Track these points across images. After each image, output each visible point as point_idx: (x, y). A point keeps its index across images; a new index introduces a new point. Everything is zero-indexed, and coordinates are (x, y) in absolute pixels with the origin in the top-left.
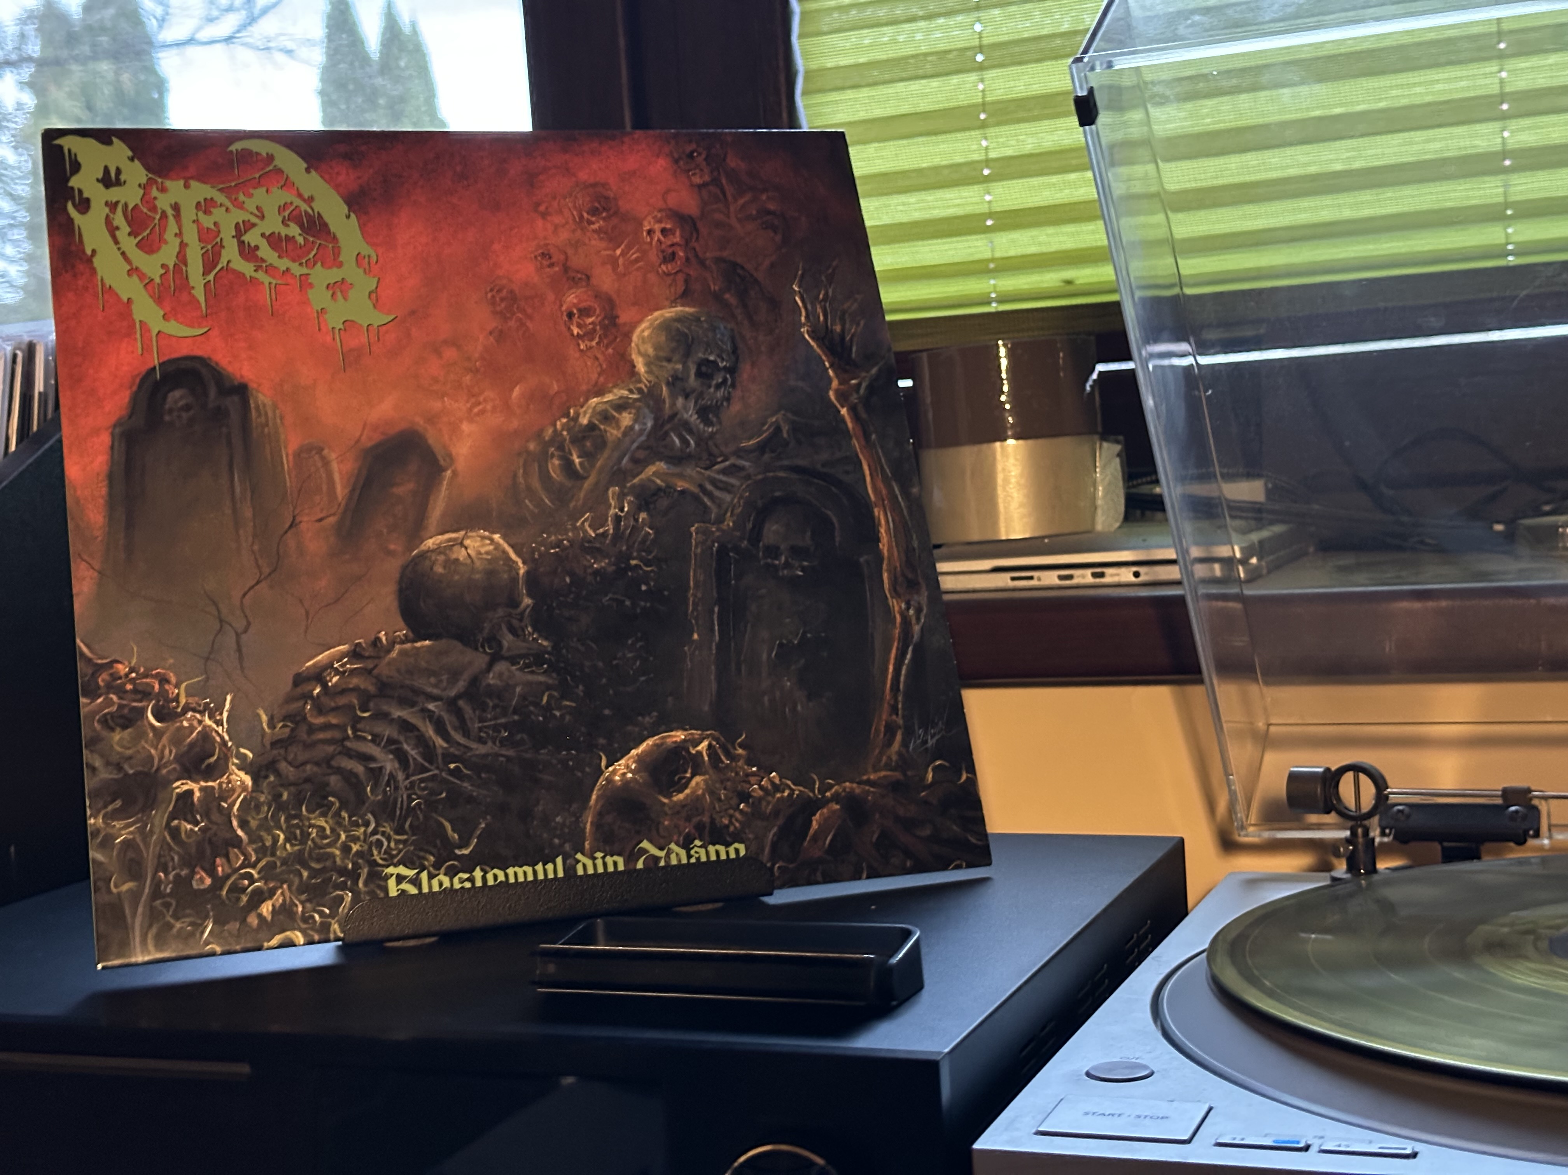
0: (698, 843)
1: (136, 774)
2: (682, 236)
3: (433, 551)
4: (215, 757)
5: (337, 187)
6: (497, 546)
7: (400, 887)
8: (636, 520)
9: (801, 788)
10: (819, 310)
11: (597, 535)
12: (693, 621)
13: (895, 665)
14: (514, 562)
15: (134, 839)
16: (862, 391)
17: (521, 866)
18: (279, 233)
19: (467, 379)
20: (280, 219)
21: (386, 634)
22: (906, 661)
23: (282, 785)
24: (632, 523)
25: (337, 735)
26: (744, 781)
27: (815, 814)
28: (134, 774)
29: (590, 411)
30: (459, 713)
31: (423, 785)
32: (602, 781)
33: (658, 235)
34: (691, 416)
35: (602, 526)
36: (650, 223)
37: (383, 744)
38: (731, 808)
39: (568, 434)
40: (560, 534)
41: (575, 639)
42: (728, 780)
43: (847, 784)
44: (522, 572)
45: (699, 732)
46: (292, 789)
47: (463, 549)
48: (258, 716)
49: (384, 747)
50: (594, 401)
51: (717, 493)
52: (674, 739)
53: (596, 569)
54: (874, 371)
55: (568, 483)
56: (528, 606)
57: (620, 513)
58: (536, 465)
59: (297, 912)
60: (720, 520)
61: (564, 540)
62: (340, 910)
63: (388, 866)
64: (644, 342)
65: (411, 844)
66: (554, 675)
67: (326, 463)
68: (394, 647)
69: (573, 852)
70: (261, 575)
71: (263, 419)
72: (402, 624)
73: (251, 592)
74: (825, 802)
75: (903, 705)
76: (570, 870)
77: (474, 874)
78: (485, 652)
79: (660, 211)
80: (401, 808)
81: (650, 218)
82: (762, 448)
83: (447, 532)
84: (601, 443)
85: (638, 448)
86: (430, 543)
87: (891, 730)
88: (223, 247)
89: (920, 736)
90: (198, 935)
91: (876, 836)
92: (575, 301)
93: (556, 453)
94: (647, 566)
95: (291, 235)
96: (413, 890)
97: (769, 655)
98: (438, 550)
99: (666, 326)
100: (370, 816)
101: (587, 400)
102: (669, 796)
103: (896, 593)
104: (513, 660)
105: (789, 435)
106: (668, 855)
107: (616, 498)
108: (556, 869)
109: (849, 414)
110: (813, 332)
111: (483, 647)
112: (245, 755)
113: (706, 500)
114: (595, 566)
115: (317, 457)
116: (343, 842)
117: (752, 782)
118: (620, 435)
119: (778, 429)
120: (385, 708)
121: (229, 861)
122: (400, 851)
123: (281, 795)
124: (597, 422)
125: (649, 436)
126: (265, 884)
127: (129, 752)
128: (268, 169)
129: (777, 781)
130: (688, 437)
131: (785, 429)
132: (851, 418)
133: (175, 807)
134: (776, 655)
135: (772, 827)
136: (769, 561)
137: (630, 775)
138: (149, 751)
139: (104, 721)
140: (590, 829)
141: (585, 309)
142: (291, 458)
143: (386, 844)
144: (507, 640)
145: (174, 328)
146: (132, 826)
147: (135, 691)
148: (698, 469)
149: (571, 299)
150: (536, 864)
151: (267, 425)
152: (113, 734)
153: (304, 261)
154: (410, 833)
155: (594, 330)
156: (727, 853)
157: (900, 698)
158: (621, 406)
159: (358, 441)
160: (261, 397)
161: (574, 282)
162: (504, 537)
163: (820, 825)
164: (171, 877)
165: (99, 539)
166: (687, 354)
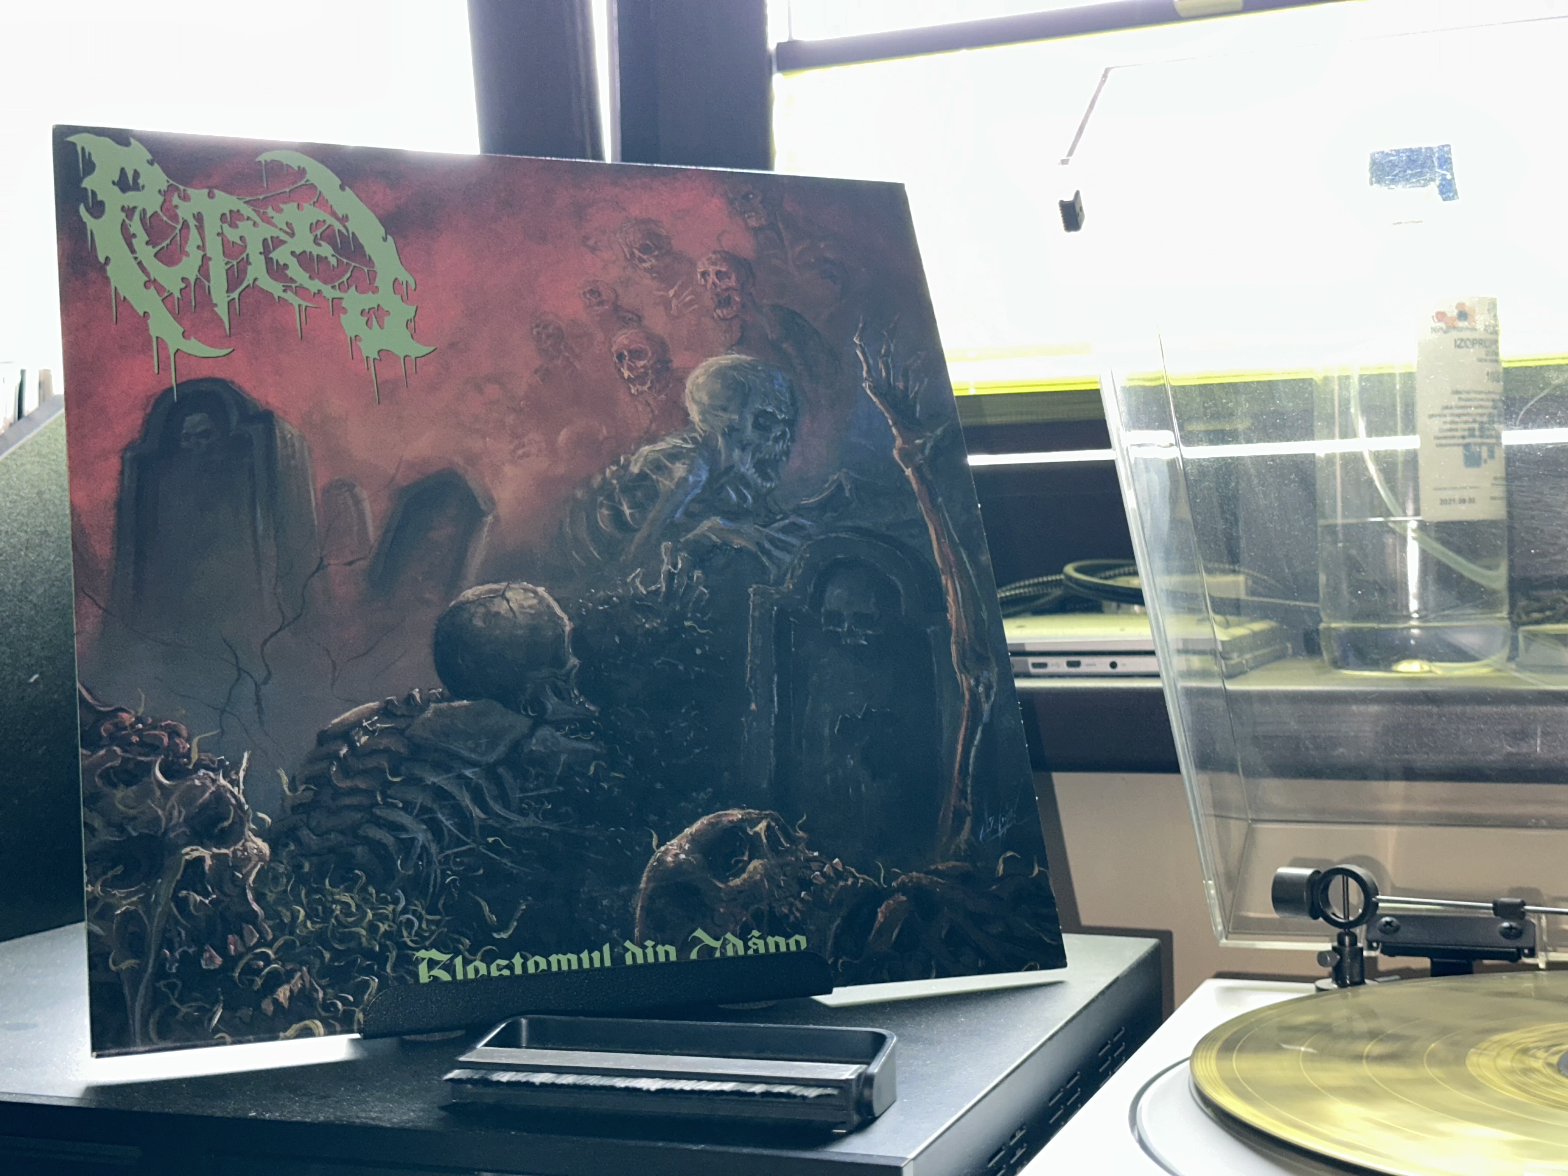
0: (755, 933)
1: (141, 836)
2: (737, 280)
3: (473, 602)
4: (230, 821)
5: (373, 207)
6: (541, 600)
7: (433, 973)
8: (691, 578)
9: (866, 877)
10: (881, 366)
11: (648, 592)
12: (751, 690)
13: (963, 746)
14: (559, 618)
15: (136, 911)
16: (927, 452)
17: (565, 954)
18: (310, 253)
19: (510, 419)
20: (312, 238)
21: (420, 692)
22: (976, 742)
23: (303, 855)
24: (685, 580)
25: (366, 801)
26: (806, 867)
27: (880, 906)
28: (138, 837)
29: (642, 459)
30: (498, 781)
31: (458, 860)
32: (652, 862)
33: (712, 278)
34: (748, 470)
35: (655, 583)
36: (703, 264)
37: (416, 811)
38: (792, 896)
39: (618, 483)
40: (609, 590)
41: (625, 705)
42: (788, 864)
43: (914, 873)
44: (568, 629)
45: (757, 812)
46: (314, 859)
47: (505, 602)
48: (279, 776)
49: (417, 815)
50: (646, 449)
51: (776, 553)
52: (731, 818)
53: (648, 629)
54: (939, 431)
55: (618, 535)
56: (575, 666)
57: (673, 570)
58: (583, 514)
59: (318, 998)
60: (780, 581)
61: (613, 596)
62: (366, 997)
63: (418, 950)
64: (698, 390)
65: (444, 926)
66: (602, 743)
67: (357, 502)
68: (428, 706)
69: (620, 940)
70: (284, 618)
71: (290, 450)
72: (436, 679)
73: (272, 639)
74: (890, 893)
75: (972, 791)
76: (618, 959)
77: (513, 961)
78: (528, 716)
79: (714, 252)
80: (434, 886)
81: (704, 259)
82: (823, 506)
83: (488, 582)
84: (653, 494)
85: (693, 500)
86: (469, 594)
87: (959, 817)
88: (250, 264)
89: (990, 824)
90: (206, 1022)
91: (944, 933)
92: (626, 342)
93: (605, 502)
94: (702, 628)
95: (323, 255)
96: (445, 976)
97: (832, 729)
98: (479, 601)
99: (721, 373)
100: (400, 893)
101: (637, 449)
102: (725, 880)
103: (965, 669)
104: (558, 725)
105: (851, 494)
106: (723, 946)
107: (669, 553)
108: (601, 958)
109: (913, 474)
110: (874, 387)
111: (526, 710)
112: (263, 820)
113: (764, 559)
114: (647, 626)
115: (347, 494)
116: (370, 921)
117: (813, 868)
118: (673, 487)
119: (840, 487)
120: (418, 772)
121: (242, 937)
122: (432, 933)
123: (301, 867)
124: (648, 472)
125: (704, 488)
126: (283, 966)
127: (132, 812)
128: (299, 184)
129: (840, 868)
130: (745, 491)
131: (847, 488)
132: (916, 479)
133: (182, 876)
134: (838, 730)
135: (835, 920)
136: (831, 628)
137: (683, 856)
138: (156, 812)
139: (106, 776)
140: (640, 915)
141: (636, 351)
142: (319, 495)
143: (417, 923)
144: (552, 703)
145: (195, 347)
146: (134, 896)
147: (141, 743)
148: (757, 527)
149: (622, 339)
150: (583, 951)
151: (293, 457)
152: (115, 791)
153: (337, 284)
154: (443, 914)
155: (646, 374)
156: (788, 945)
157: (969, 782)
158: (674, 455)
159: (393, 478)
160: (288, 427)
161: (625, 322)
162: (550, 591)
163: (886, 918)
164: (177, 955)
165: (105, 573)
166: (744, 404)
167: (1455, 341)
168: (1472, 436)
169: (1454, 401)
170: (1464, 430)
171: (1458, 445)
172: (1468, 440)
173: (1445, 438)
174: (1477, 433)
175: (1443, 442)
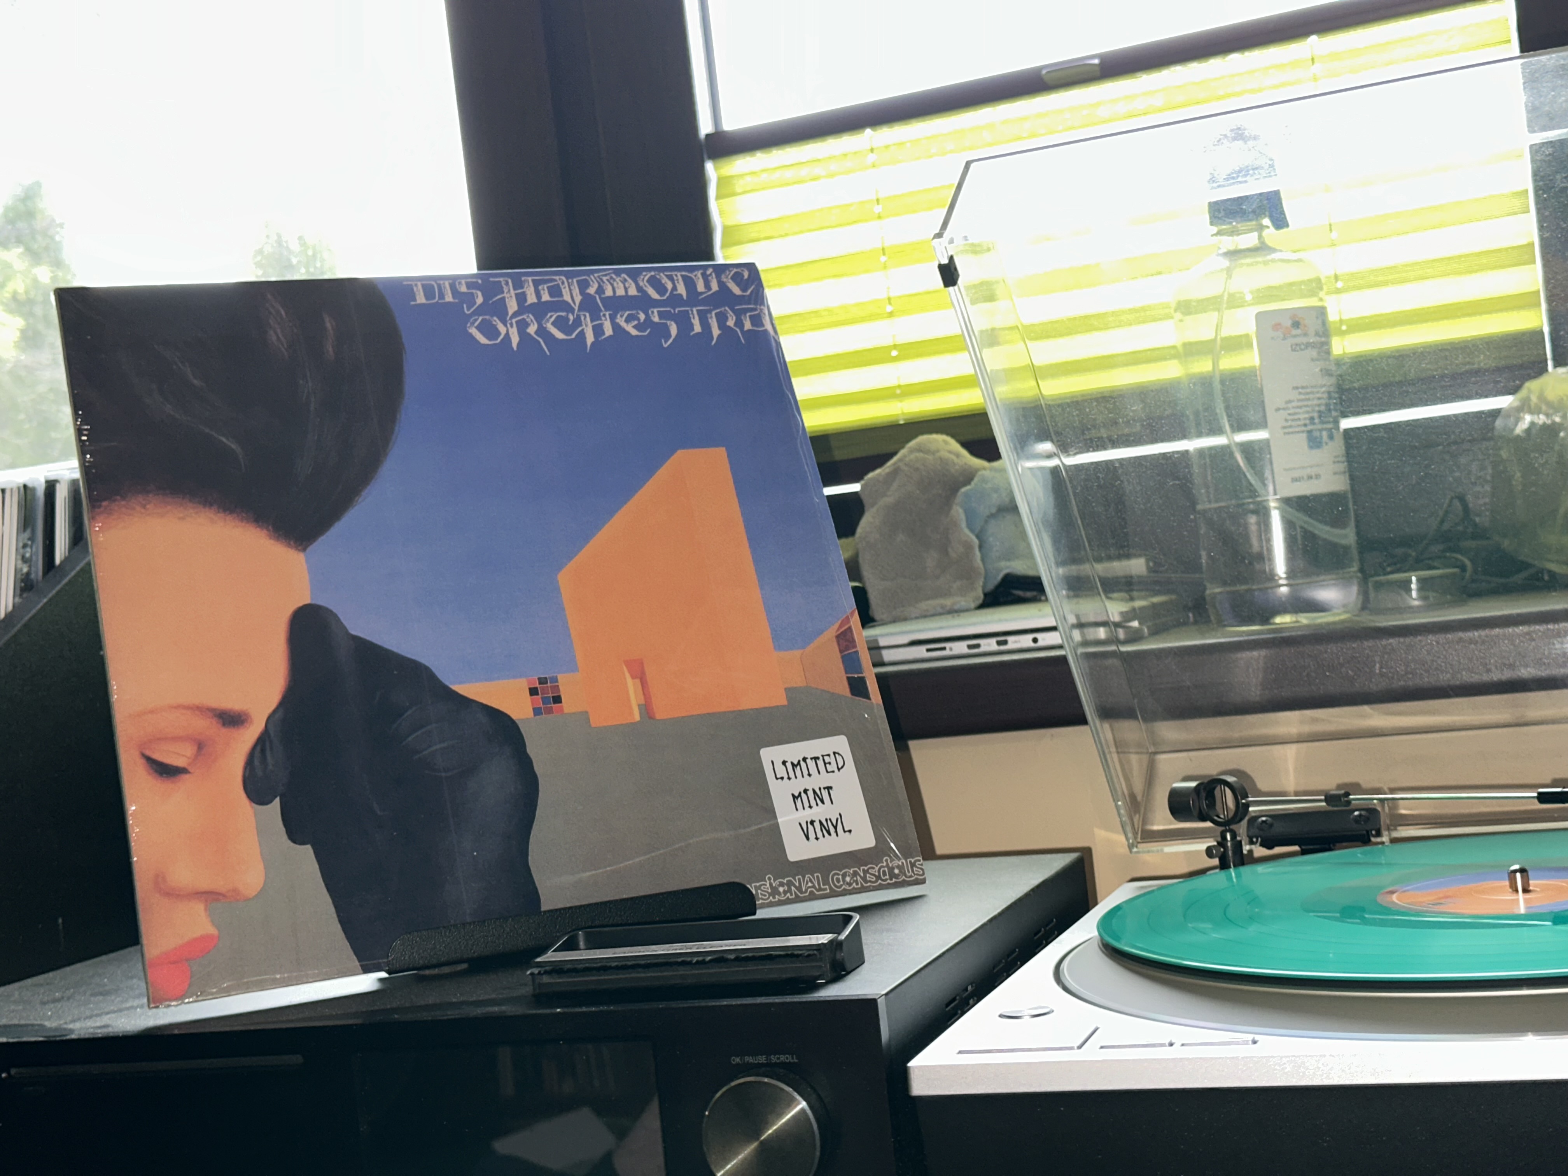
167: (1292, 346)
168: (1314, 424)
169: (1294, 395)
170: (1305, 419)
171: (1303, 432)
172: (1310, 428)
173: (1291, 427)
174: (1317, 421)
175: (1290, 430)
